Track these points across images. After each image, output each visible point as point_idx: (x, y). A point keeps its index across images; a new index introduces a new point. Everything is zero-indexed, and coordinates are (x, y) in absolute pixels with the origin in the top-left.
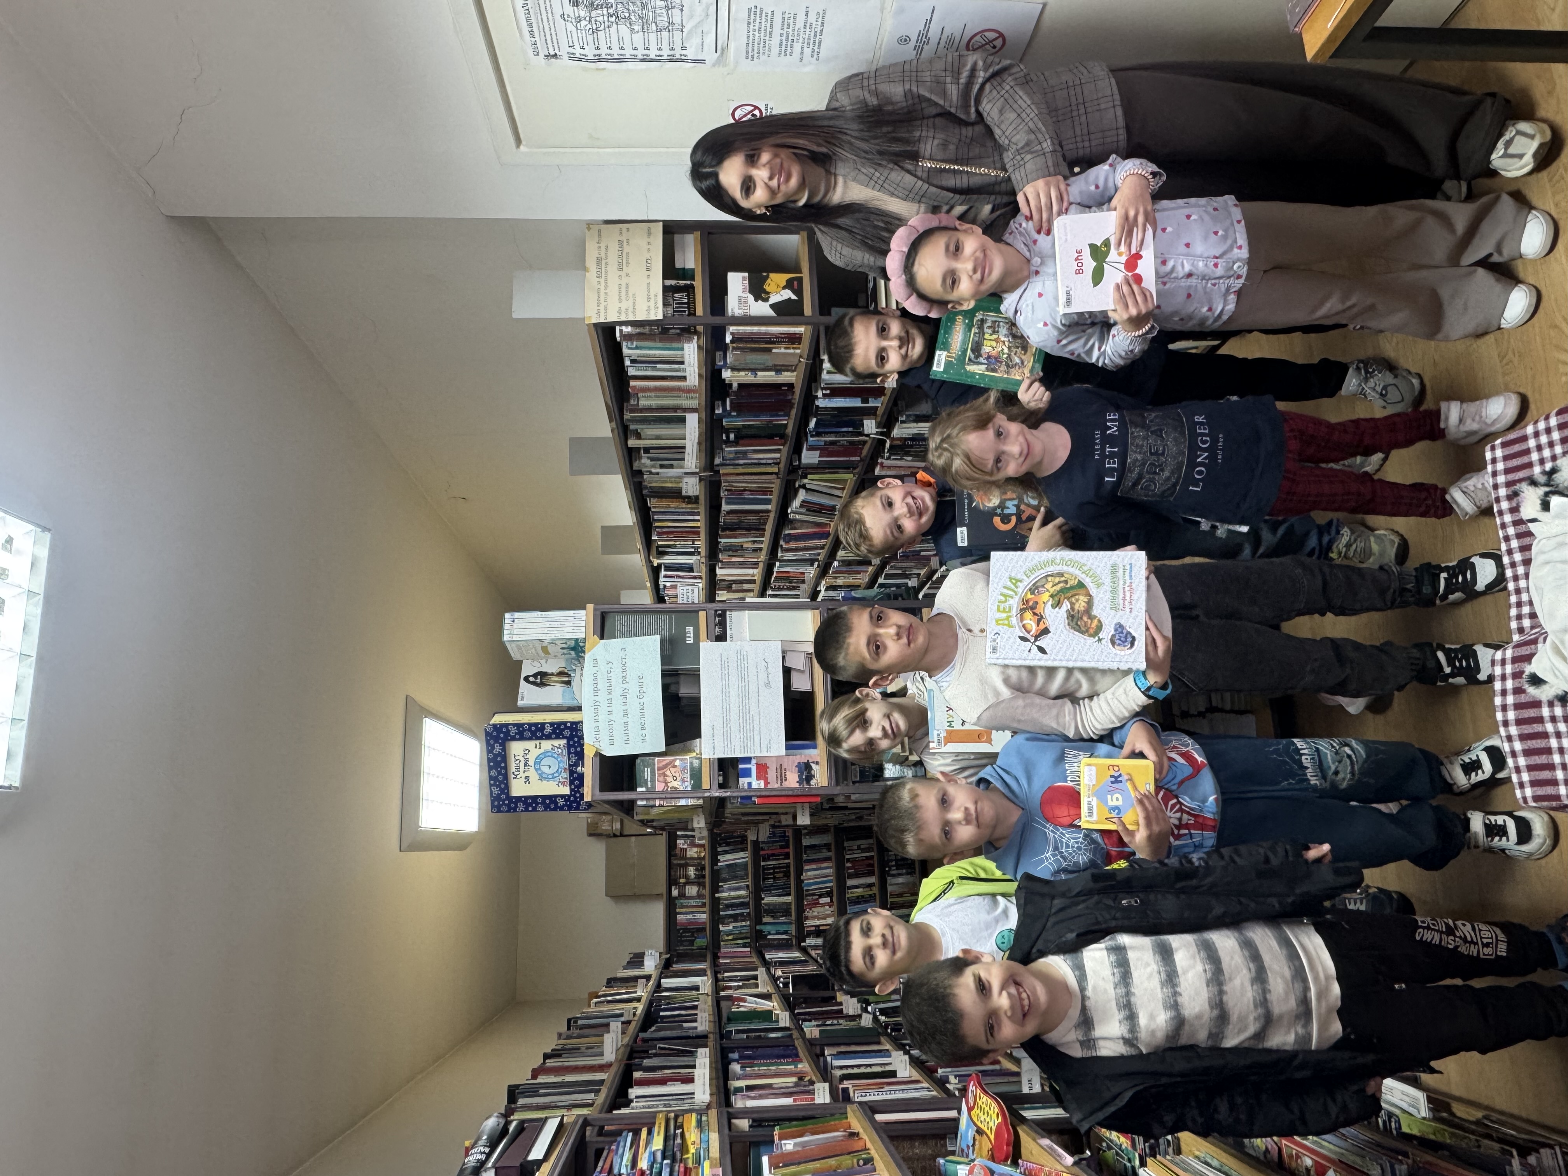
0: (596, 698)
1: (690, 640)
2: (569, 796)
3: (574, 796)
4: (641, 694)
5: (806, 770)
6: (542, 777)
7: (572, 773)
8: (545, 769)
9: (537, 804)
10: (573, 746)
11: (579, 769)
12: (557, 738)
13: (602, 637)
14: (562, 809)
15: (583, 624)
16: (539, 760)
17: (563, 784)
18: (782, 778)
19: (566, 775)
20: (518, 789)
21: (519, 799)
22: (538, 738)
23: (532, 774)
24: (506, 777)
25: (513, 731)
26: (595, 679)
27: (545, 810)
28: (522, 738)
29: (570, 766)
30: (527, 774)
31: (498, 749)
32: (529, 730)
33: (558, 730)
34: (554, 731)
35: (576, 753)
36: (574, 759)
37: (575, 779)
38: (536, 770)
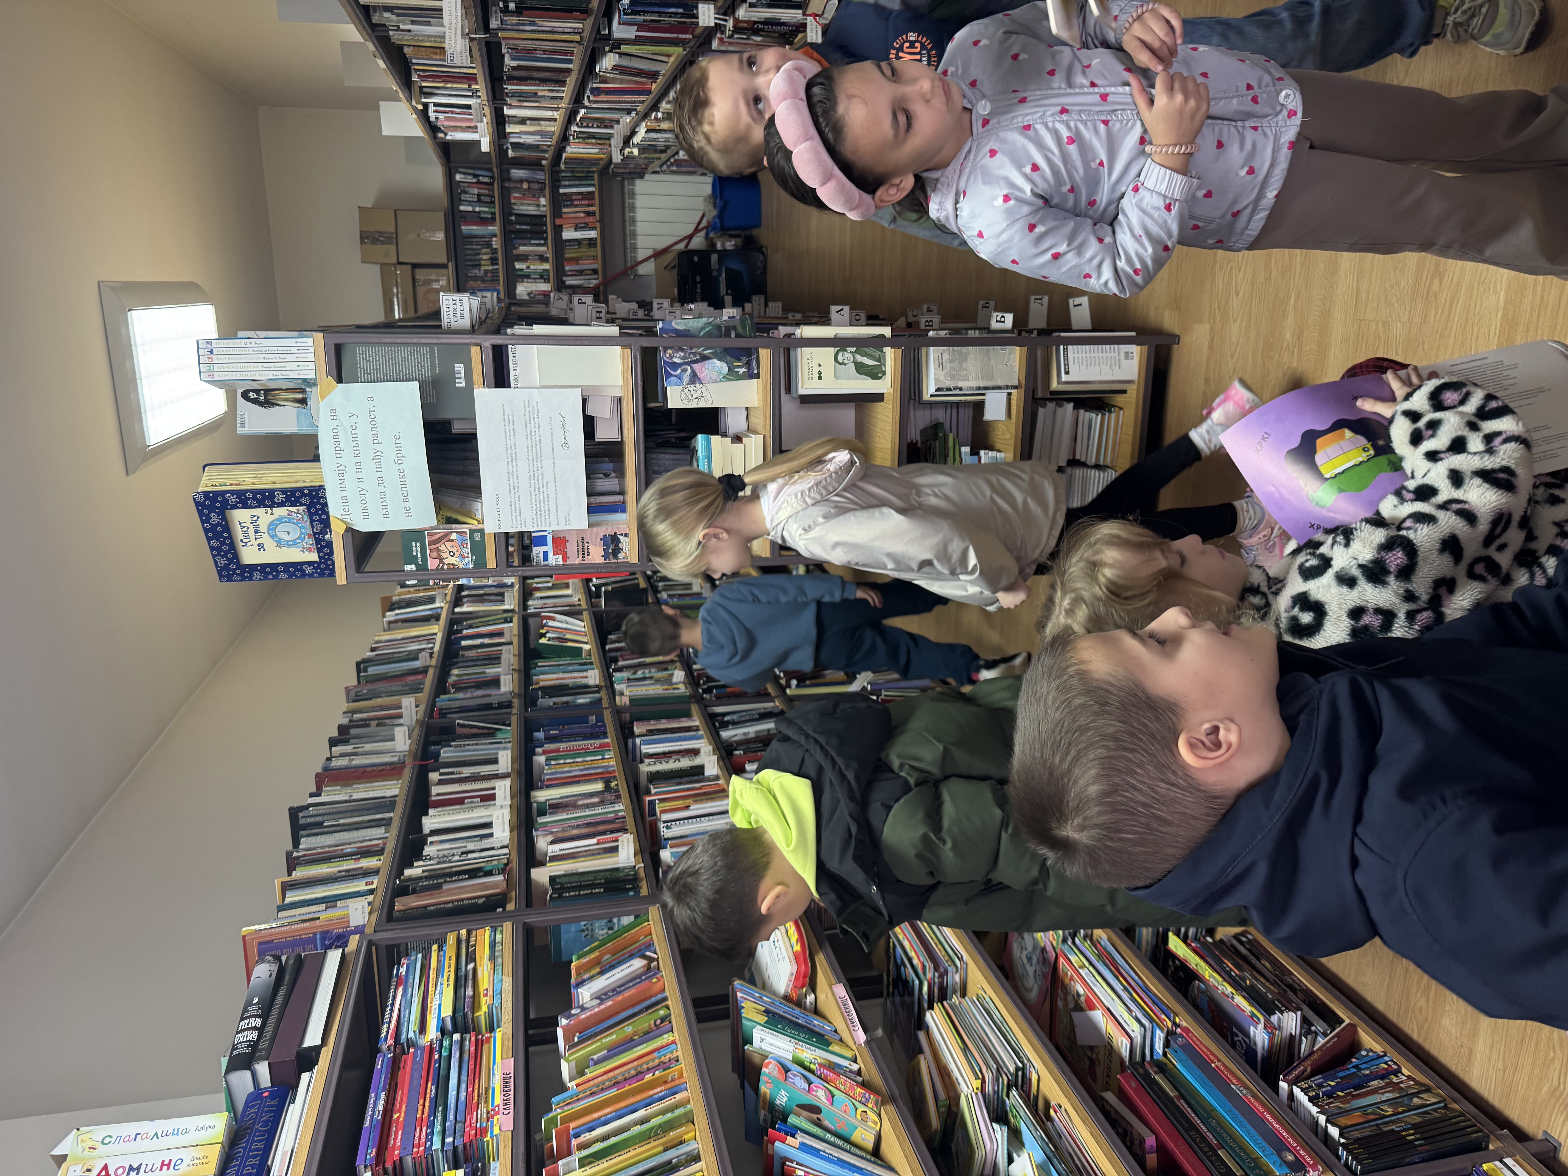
0: (340, 461)
1: (461, 383)
2: (319, 563)
3: (325, 563)
4: (400, 459)
5: (612, 543)
6: (280, 543)
7: (318, 541)
8: (284, 536)
9: (278, 572)
10: (316, 513)
11: (327, 536)
12: (293, 504)
13: (340, 380)
14: (311, 575)
15: (311, 357)
16: (272, 527)
17: (310, 550)
18: (584, 550)
19: (311, 541)
20: (250, 556)
21: (253, 567)
22: (266, 506)
23: (266, 540)
24: (232, 546)
25: (233, 499)
26: (336, 436)
27: (290, 576)
28: (245, 506)
29: (315, 534)
30: (259, 541)
31: (215, 518)
32: (254, 498)
33: (292, 497)
34: (288, 499)
35: (321, 521)
36: (318, 527)
37: (323, 547)
38: (272, 537)
